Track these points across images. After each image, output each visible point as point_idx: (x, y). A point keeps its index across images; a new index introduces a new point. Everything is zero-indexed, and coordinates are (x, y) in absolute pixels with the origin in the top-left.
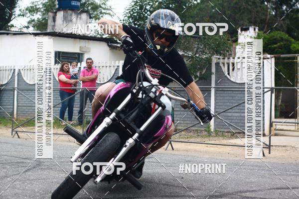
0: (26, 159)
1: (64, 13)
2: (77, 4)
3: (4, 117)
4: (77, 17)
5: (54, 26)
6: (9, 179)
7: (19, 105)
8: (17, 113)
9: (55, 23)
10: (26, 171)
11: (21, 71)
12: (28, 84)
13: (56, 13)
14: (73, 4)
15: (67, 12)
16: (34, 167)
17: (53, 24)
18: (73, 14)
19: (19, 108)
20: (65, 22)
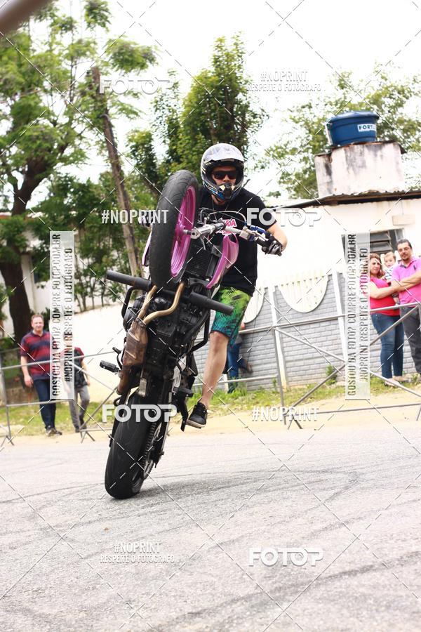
0: (326, 471)
1: (346, 153)
2: (371, 129)
3: (261, 388)
4: (376, 155)
5: (330, 183)
6: (299, 520)
7: (288, 358)
8: (287, 377)
9: (331, 178)
10: (332, 498)
11: (280, 288)
12: (298, 312)
13: (329, 155)
14: (362, 130)
15: (352, 150)
16: (347, 488)
17: (327, 179)
18: (366, 150)
19: (288, 364)
20: (351, 170)
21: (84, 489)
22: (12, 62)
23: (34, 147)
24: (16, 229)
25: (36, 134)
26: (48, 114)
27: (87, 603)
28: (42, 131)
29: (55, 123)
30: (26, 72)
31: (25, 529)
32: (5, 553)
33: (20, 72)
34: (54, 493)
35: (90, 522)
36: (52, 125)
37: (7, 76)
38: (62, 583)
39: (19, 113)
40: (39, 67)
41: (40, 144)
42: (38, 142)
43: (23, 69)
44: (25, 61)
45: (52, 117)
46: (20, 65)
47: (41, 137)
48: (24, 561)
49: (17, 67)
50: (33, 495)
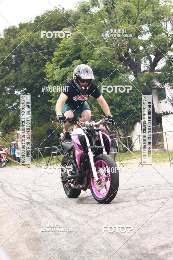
21: (161, 186)
22: (150, 9)
23: (158, 44)
24: (150, 78)
25: (159, 39)
26: (165, 31)
27: (143, 232)
28: (161, 38)
29: (167, 35)
30: (156, 13)
31: (131, 201)
32: (119, 210)
33: (153, 14)
34: (148, 186)
35: (158, 199)
36: (166, 36)
37: (148, 15)
38: (136, 223)
39: (152, 30)
40: (161, 11)
41: (160, 43)
42: (160, 42)
43: (155, 12)
44: (155, 9)
45: (166, 32)
46: (153, 11)
47: (161, 40)
48: (126, 213)
49: (152, 11)
50: (140, 187)
